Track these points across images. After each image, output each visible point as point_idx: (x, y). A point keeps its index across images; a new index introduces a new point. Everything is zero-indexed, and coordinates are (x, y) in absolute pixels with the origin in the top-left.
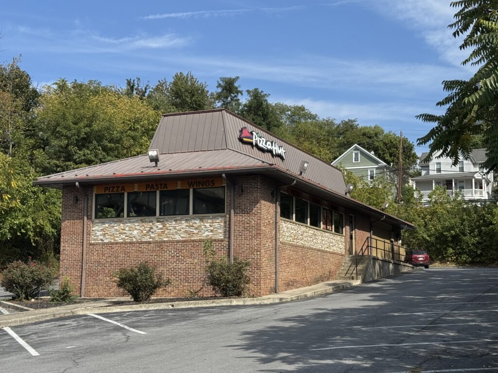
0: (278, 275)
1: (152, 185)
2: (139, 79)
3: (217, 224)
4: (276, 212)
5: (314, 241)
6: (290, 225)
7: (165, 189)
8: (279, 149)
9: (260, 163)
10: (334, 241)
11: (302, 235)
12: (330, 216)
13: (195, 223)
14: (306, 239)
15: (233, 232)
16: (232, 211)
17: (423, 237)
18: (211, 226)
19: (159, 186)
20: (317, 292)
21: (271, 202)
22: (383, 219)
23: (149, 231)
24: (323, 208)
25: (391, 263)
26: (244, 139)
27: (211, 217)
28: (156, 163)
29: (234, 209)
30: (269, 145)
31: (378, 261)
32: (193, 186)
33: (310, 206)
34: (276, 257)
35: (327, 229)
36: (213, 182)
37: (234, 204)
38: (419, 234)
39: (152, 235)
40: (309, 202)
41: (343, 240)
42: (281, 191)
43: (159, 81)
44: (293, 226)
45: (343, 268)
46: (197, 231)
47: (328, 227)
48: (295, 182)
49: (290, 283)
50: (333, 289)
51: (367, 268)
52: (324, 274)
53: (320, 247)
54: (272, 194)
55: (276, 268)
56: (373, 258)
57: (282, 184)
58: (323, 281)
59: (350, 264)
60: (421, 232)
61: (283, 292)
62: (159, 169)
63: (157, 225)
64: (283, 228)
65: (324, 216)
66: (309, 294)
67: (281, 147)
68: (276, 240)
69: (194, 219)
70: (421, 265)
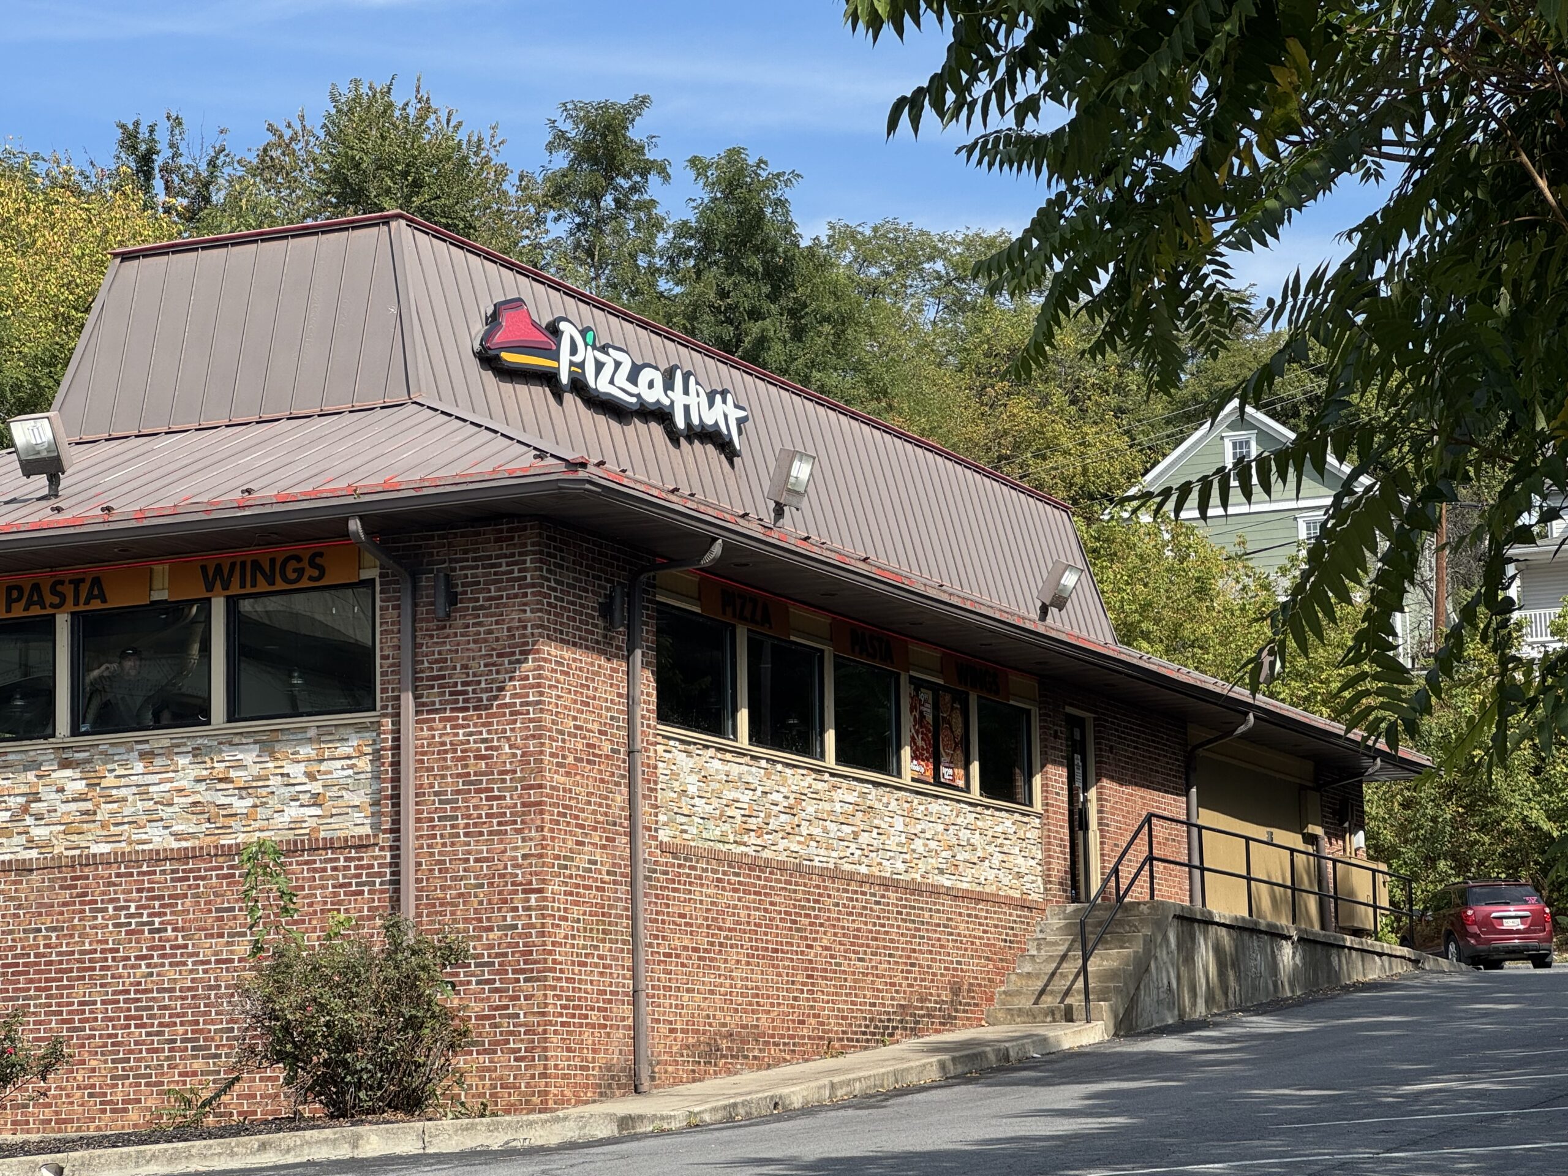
0: (646, 1009)
1: (36, 587)
2: (178, 122)
3: (338, 764)
4: (630, 699)
5: (864, 838)
6: (717, 764)
7: (96, 605)
8: (711, 404)
9: (526, 461)
10: (976, 839)
11: (790, 811)
12: (957, 721)
13: (240, 766)
14: (816, 831)
15: (412, 800)
16: (408, 700)
17: (1524, 820)
18: (311, 777)
19: (69, 590)
20: (848, 1083)
21: (604, 647)
22: (1242, 729)
23: (25, 810)
24: (914, 682)
25: (1288, 938)
26: (508, 357)
27: (312, 733)
28: (54, 480)
29: (415, 688)
30: (651, 385)
31: (1212, 929)
32: (226, 587)
33: (837, 667)
34: (634, 918)
35: (937, 782)
36: (318, 560)
37: (415, 663)
38: (1509, 806)
39: (39, 832)
40: (828, 651)
41: (1033, 834)
42: (659, 598)
43: (271, 129)
44: (735, 770)
45: (1028, 968)
46: (249, 802)
47: (946, 772)
48: (717, 549)
49: (724, 1044)
50: (942, 1066)
51: (1141, 969)
52: (921, 1000)
53: (901, 867)
54: (606, 611)
55: (634, 969)
56: (1180, 918)
57: (659, 560)
58: (915, 1032)
59: (1062, 949)
60: (1516, 799)
61: (680, 1088)
62: (59, 510)
63: (60, 783)
64: (675, 776)
65: (920, 720)
66: (797, 1095)
67: (724, 393)
68: (632, 835)
69: (231, 744)
70: (1516, 954)
